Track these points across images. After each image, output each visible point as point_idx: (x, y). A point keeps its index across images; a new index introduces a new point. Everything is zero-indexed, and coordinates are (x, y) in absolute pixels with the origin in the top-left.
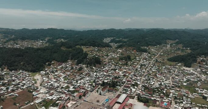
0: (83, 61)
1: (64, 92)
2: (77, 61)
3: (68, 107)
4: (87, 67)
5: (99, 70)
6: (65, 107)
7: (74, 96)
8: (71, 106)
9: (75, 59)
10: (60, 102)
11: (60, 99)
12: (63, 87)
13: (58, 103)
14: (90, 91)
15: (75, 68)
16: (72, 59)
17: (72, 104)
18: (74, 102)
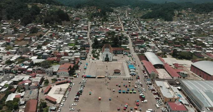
0: (35, 19)
1: (19, 70)
2: (22, 21)
3: (55, 103)
4: (46, 27)
5: (71, 29)
6: (44, 105)
7: (54, 73)
8: (64, 97)
9: (15, 17)
10: (22, 94)
11: (15, 86)
12: (11, 60)
13: (16, 100)
14: (81, 58)
15: (21, 30)
16: (9, 18)
17: (63, 92)
18: (65, 86)
